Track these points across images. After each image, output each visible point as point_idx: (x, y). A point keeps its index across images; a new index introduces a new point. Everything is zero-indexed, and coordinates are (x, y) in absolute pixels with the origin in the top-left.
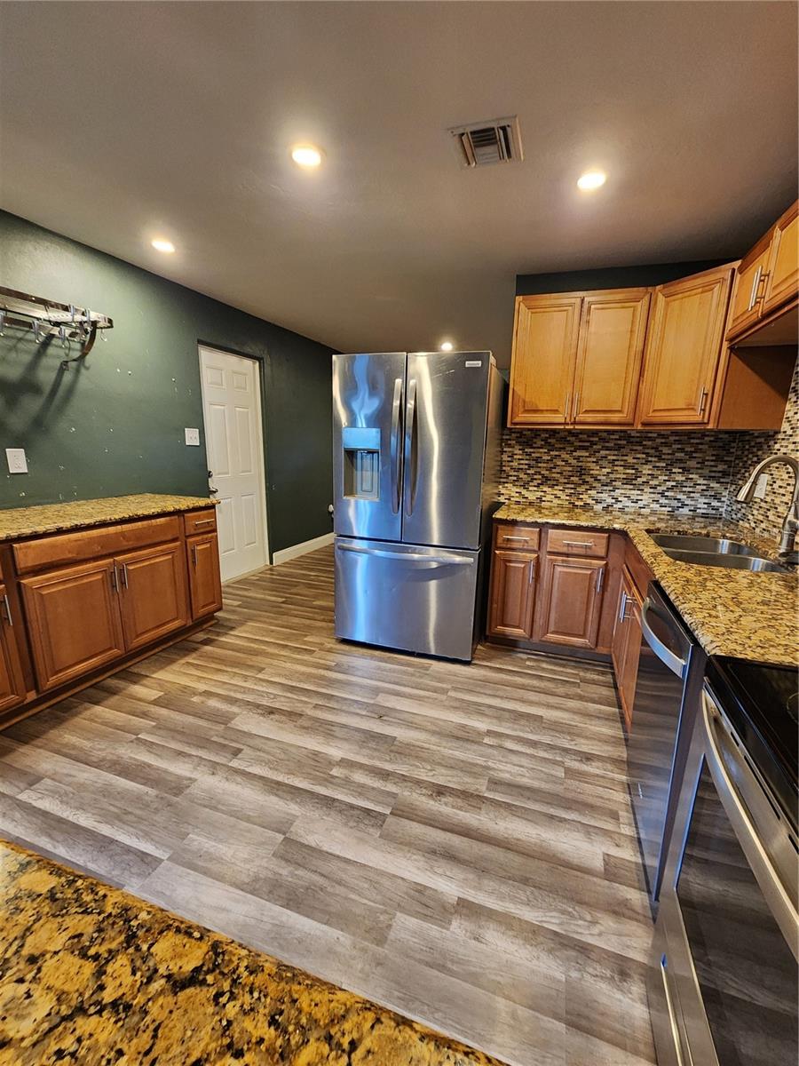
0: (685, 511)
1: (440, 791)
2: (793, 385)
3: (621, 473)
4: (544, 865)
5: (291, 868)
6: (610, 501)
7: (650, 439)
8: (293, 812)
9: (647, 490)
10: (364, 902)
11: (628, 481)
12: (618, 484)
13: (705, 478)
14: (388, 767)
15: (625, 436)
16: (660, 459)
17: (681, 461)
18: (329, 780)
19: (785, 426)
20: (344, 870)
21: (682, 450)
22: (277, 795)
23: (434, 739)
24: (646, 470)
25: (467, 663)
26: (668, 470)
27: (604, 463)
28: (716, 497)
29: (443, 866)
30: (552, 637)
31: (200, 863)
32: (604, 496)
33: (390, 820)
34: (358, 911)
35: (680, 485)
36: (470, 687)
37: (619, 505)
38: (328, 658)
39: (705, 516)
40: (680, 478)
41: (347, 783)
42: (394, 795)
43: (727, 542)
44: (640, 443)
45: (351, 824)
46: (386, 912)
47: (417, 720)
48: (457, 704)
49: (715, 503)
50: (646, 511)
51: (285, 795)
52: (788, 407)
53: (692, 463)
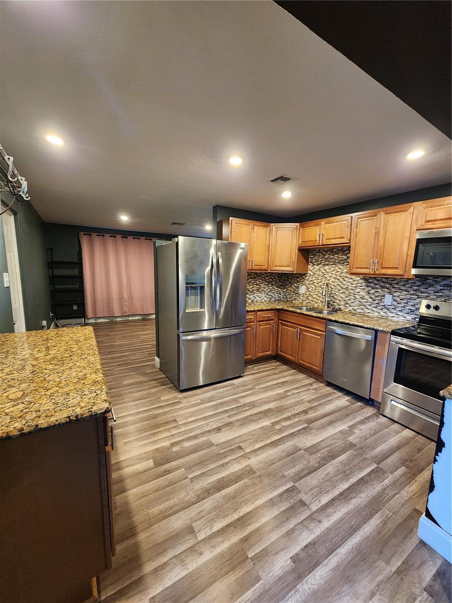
0: (273, 299)
1: (305, 412)
2: (310, 260)
3: (256, 287)
4: (344, 410)
5: (319, 453)
6: (253, 298)
7: (263, 275)
8: (292, 444)
9: (263, 293)
10: (340, 443)
11: (258, 290)
12: (255, 291)
13: (277, 287)
14: (285, 416)
15: (256, 274)
16: (266, 282)
17: (271, 282)
18: (280, 431)
19: (309, 272)
20: (326, 442)
21: (271, 278)
22: (279, 445)
23: (279, 402)
24: (262, 285)
25: (240, 377)
26: (268, 285)
27: (250, 284)
28: (280, 294)
29: (336, 424)
30: (260, 354)
31: (302, 475)
32: (251, 296)
33: (311, 426)
34: (343, 445)
35: (271, 290)
36: (257, 383)
37: (256, 300)
38: (192, 400)
39: (278, 300)
40: (271, 288)
41: (286, 428)
42: (300, 421)
43: (305, 308)
44: (260, 276)
45: (307, 434)
46: (346, 441)
47: (264, 400)
48: (263, 390)
49: (280, 296)
50: (263, 301)
51: (280, 443)
52: (309, 267)
53: (274, 283)
